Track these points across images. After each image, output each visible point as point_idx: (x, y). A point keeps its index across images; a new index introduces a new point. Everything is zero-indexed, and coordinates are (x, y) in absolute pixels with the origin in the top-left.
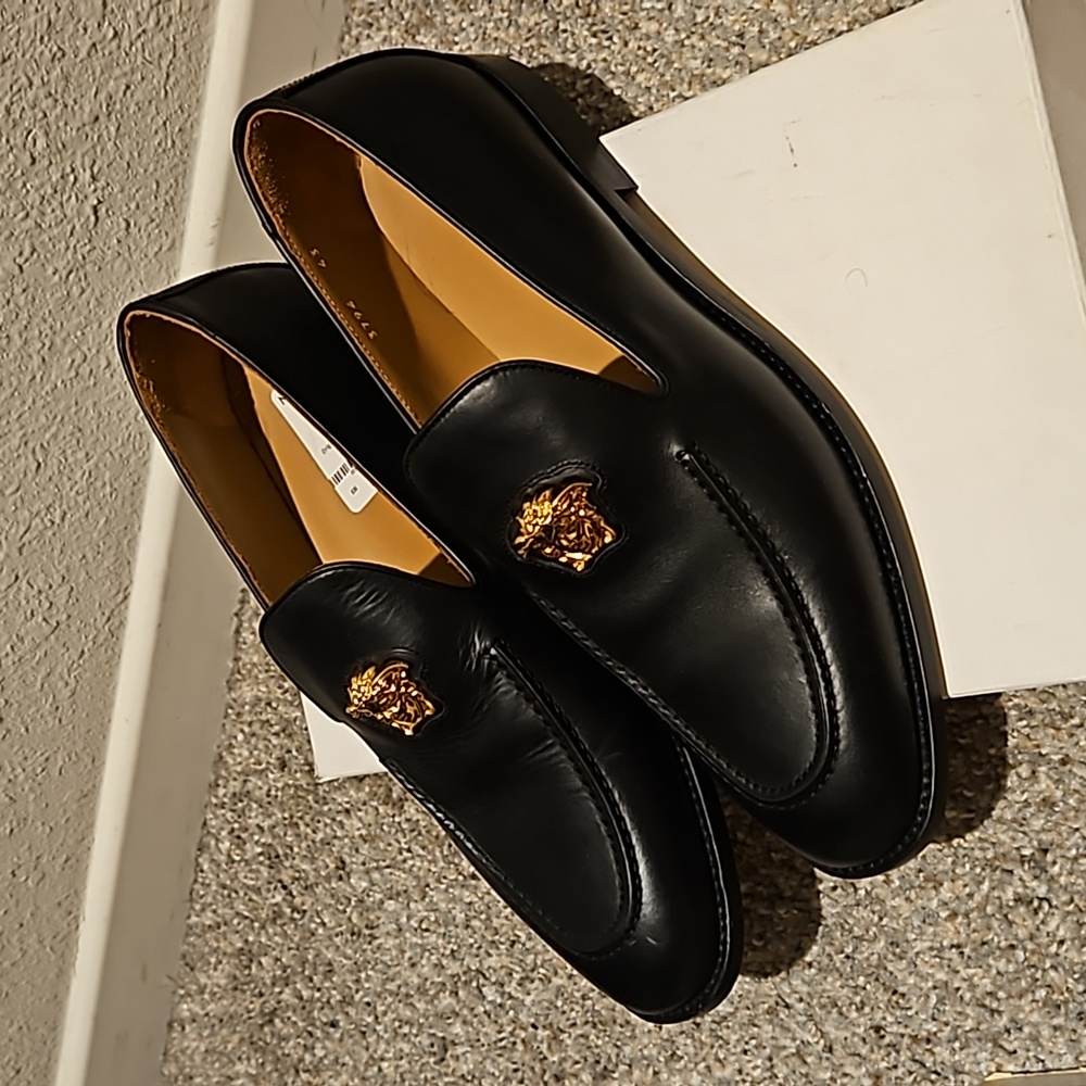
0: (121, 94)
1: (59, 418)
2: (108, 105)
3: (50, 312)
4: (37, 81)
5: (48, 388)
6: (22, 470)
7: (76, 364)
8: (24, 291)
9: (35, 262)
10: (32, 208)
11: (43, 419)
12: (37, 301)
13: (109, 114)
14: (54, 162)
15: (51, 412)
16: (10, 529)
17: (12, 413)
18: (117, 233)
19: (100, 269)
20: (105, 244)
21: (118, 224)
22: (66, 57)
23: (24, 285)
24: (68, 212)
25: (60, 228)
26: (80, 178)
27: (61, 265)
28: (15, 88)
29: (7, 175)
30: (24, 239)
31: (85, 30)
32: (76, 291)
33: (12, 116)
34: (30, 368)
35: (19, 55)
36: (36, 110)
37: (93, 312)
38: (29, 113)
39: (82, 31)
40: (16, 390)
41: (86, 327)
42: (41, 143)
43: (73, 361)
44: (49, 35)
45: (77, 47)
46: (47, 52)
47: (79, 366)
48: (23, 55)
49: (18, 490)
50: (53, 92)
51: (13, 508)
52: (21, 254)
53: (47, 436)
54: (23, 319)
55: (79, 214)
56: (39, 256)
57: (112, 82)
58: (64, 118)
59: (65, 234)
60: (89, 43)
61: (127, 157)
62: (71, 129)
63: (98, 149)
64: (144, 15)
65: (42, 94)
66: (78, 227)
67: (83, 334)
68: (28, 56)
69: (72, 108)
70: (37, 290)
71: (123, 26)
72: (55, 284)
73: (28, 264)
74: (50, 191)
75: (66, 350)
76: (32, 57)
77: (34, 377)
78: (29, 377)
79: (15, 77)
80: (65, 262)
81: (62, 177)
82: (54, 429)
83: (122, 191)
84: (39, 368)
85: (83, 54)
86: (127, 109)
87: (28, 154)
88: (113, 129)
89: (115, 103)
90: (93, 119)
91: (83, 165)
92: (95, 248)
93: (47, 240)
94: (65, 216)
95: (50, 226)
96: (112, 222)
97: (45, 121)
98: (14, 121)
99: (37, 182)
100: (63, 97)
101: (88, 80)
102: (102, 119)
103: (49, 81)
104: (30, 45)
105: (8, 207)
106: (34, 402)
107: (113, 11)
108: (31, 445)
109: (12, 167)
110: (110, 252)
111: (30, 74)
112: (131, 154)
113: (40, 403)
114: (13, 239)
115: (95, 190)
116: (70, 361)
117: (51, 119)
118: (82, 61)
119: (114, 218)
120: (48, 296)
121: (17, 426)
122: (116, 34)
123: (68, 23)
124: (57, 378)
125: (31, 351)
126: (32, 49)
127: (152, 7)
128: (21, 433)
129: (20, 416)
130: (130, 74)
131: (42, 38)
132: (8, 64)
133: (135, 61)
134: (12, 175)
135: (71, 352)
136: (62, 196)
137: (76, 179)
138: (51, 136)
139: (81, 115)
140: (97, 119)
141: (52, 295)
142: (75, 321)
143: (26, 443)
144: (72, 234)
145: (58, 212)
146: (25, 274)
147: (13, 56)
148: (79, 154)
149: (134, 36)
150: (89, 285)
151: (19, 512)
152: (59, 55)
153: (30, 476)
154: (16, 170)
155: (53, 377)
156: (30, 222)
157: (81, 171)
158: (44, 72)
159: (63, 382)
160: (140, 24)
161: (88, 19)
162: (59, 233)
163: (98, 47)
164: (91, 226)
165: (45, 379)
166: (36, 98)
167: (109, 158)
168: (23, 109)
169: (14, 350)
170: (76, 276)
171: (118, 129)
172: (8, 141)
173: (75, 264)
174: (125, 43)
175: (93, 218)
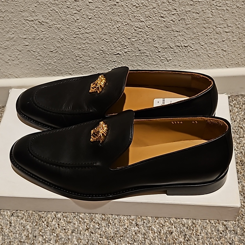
0: (146, 55)
1: (65, 54)
2: (143, 53)
3: (92, 48)
4: (148, 37)
5: (73, 50)
6: (51, 48)
7: (79, 56)
8: (97, 41)
9: (104, 43)
10: (118, 40)
11: (64, 51)
12: (95, 45)
13: (141, 53)
14: (129, 43)
15: (66, 52)
16: (34, 48)
17: (66, 43)
18: (113, 59)
19: (104, 57)
20: (110, 57)
21: (115, 59)
22: (154, 42)
23: (99, 41)
24: (117, 48)
25: (113, 47)
26: (126, 49)
27: (104, 48)
28: (146, 32)
29: (126, 34)
30: (110, 39)
31: (160, 45)
32: (98, 53)
33: (140, 33)
34: (77, 46)
35: (154, 32)
36: (141, 38)
37: (93, 57)
38: (140, 36)
39: (160, 44)
40: (72, 43)
41: (89, 56)
42: (134, 40)
43: (80, 55)
44: (159, 38)
45: (156, 44)
46: (155, 38)
47: (79, 57)
48: (154, 33)
49: (45, 48)
50: (146, 40)
51: (40, 47)
52: (106, 39)
53: (60, 52)
54: (90, 42)
55: (117, 51)
56: (106, 43)
57: (148, 52)
58: (140, 44)
59: (112, 48)
60: (157, 46)
61: (131, 59)
62: (137, 46)
63: (133, 52)
64: (164, 57)
65: (145, 38)
66: (114, 51)
67: (87, 56)
68: (154, 34)
69: (142, 45)
70: (98, 44)
71: (161, 53)
72: (99, 48)
73: (104, 41)
74: (122, 43)
75: (83, 53)
76: (154, 35)
77: (75, 47)
78: (75, 46)
79: (149, 32)
80: (105, 49)
81: (126, 45)
82: (62, 53)
83: (123, 59)
84: (78, 48)
85: (155, 45)
86: (142, 57)
87: (131, 37)
88: (138, 54)
89: (144, 54)
90: (140, 50)
91: (129, 49)
92: (109, 55)
93: (110, 45)
94: (116, 48)
95: (114, 45)
96: (115, 58)
97: (139, 40)
98: (139, 33)
99: (124, 40)
100: (144, 43)
101: (149, 47)
102: (140, 52)
103: (148, 39)
104: (156, 34)
105: (118, 35)
106: (69, 48)
107: (164, 50)
108: (57, 49)
109: (128, 34)
110: (108, 59)
111: (150, 35)
112: (132, 59)
113: (69, 49)
114: (110, 37)
115: (123, 53)
116: (80, 54)
117: (139, 41)
118: (153, 45)
119: (116, 58)
120: (96, 47)
121: (62, 45)
122: (159, 51)
123: (162, 41)
124: (75, 52)
125: (82, 45)
126: (155, 34)
127: (166, 58)
128: (60, 46)
129: (65, 45)
130: (150, 56)
131: (158, 36)
132: (152, 30)
133: (153, 57)
134: (126, 35)
135: (82, 54)
136: (121, 46)
137: (125, 48)
138: (135, 41)
139: (141, 47)
140: (140, 51)
141: (97, 48)
142: (90, 54)
143: (58, 48)
144: (112, 50)
145: (117, 46)
146: (102, 41)
147: (154, 31)
148: (131, 48)
149: (159, 55)
150: (99, 55)
151: (39, 49)
152: (154, 40)
153: (49, 50)
154: (127, 35)
155: (76, 51)
156: (114, 40)
157: (127, 49)
158: (150, 38)
159: (75, 54)
160: (162, 56)
161: (162, 45)
162: (112, 47)
163: (156, 48)
164: (114, 54)
165: (75, 49)
166: (144, 37)
167: (131, 55)
168: (141, 35)
169: (82, 42)
170: (102, 52)
171: (137, 56)
172: (134, 32)
173: (104, 51)
174: (157, 54)
175: (116, 54)
